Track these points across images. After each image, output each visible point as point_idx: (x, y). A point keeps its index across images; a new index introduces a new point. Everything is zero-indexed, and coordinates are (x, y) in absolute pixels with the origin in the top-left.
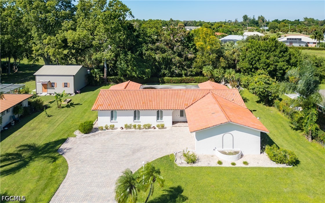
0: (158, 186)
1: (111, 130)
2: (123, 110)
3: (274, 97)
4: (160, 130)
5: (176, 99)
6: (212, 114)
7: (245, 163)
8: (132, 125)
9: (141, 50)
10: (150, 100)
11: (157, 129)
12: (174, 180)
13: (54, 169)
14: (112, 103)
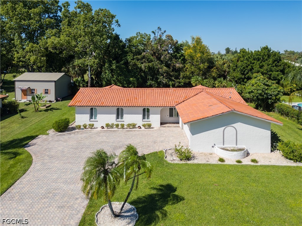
0: (143, 183)
1: (90, 129)
2: (104, 106)
3: (275, 100)
4: (146, 129)
5: (164, 97)
6: (209, 106)
7: (254, 161)
8: (114, 124)
9: (126, 59)
10: (136, 97)
11: (143, 128)
12: (164, 177)
13: (14, 164)
14: (92, 100)
